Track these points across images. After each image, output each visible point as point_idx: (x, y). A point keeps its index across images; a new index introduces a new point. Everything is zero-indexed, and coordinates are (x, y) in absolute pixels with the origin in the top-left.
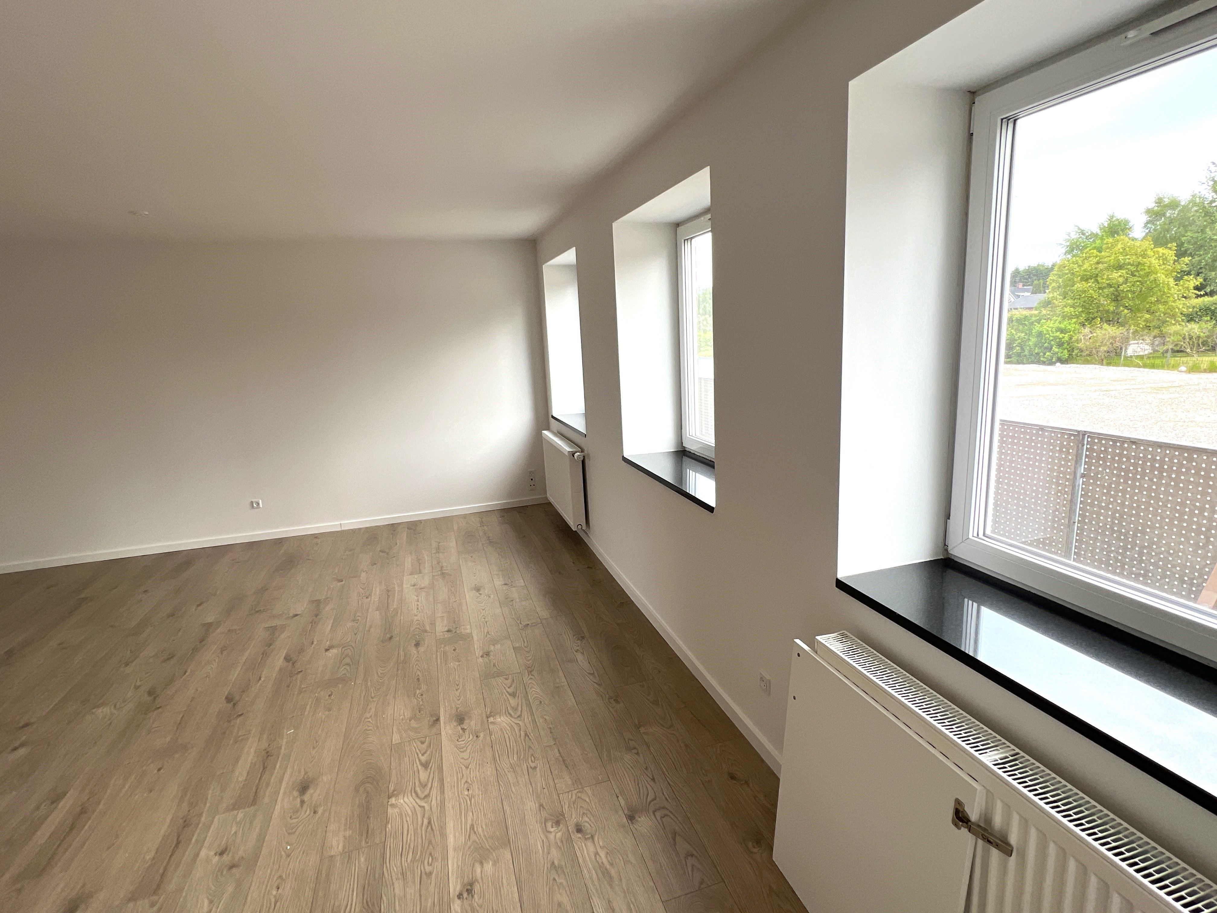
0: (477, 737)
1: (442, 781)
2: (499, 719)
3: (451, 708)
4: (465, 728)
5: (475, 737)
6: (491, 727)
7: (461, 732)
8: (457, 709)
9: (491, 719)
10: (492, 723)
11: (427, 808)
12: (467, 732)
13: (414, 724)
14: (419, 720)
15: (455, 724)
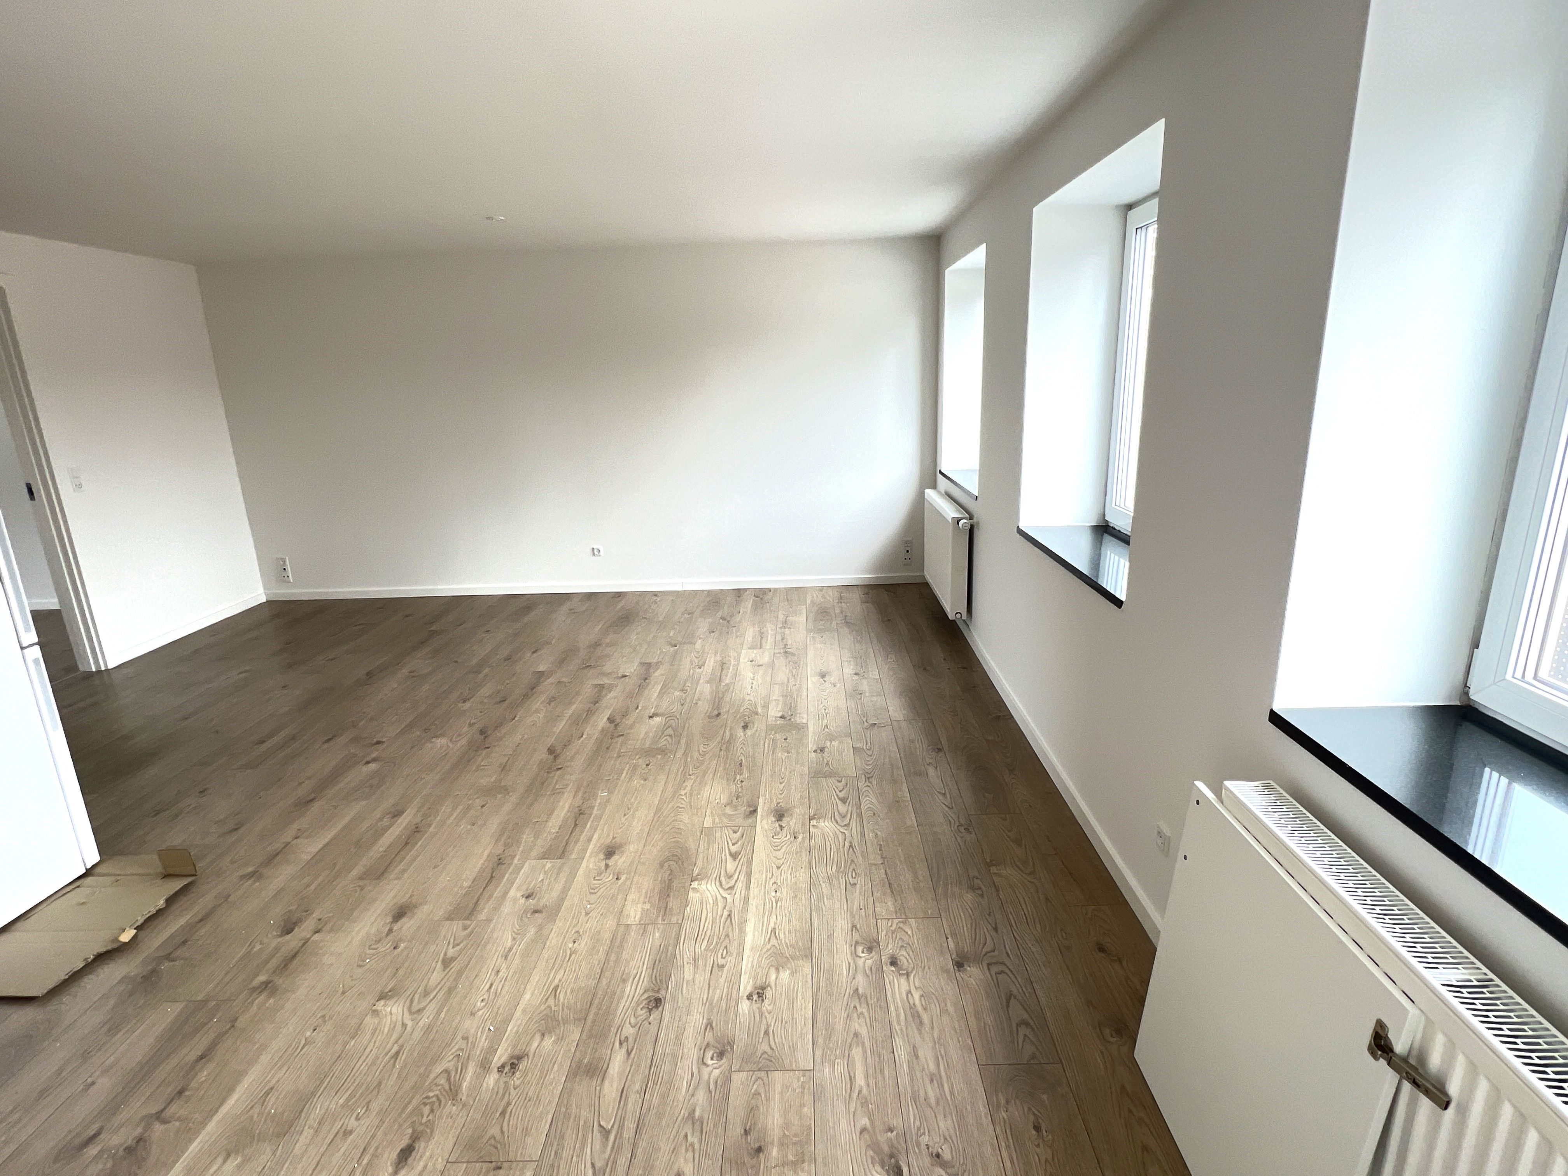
0: (795, 838)
1: (749, 875)
2: (823, 824)
3: (772, 800)
4: (784, 825)
5: (792, 838)
6: (812, 830)
7: (778, 829)
8: (778, 803)
9: (814, 822)
10: (813, 826)
11: (729, 900)
12: (785, 830)
13: (728, 810)
14: (735, 808)
15: (774, 819)
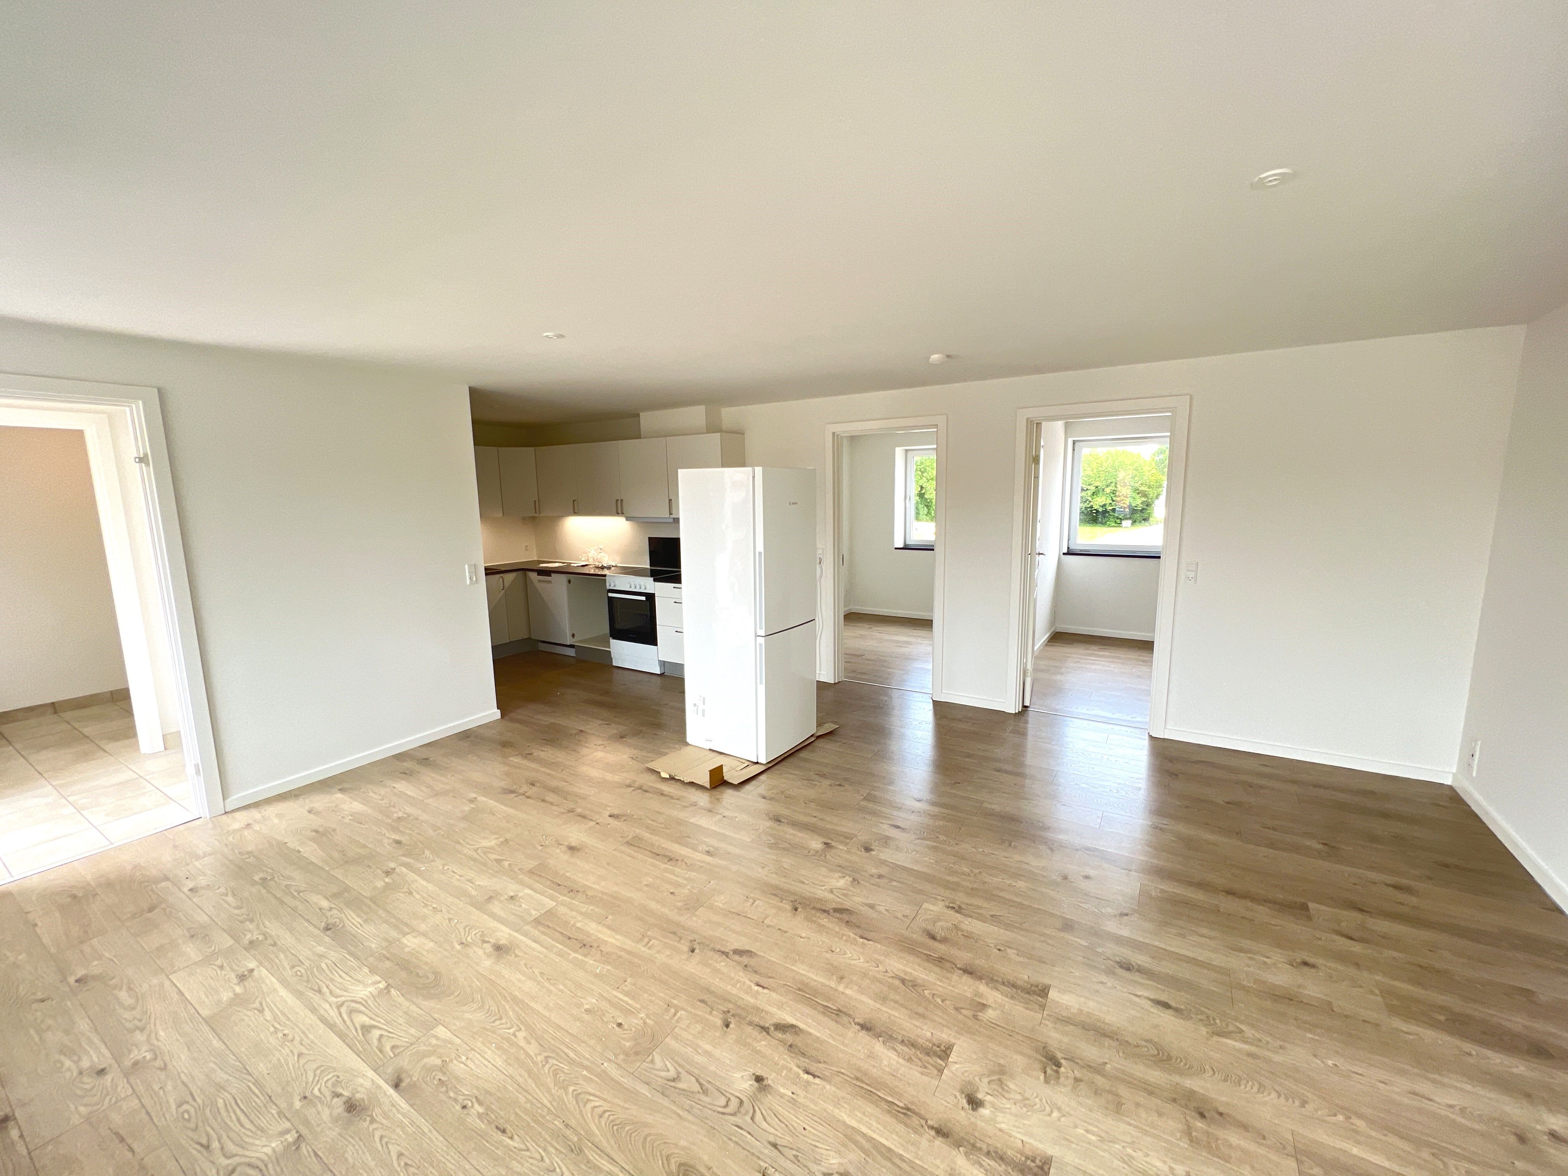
0: (305, 1098)
1: (331, 1026)
2: (273, 1145)
4: (336, 1100)
5: (308, 1094)
6: (287, 1125)
7: (340, 1091)
8: (373, 1121)
9: (290, 1138)
10: (288, 1131)
11: (332, 999)
12: (328, 1094)
13: (435, 1061)
14: (430, 1069)
15: (358, 1096)
